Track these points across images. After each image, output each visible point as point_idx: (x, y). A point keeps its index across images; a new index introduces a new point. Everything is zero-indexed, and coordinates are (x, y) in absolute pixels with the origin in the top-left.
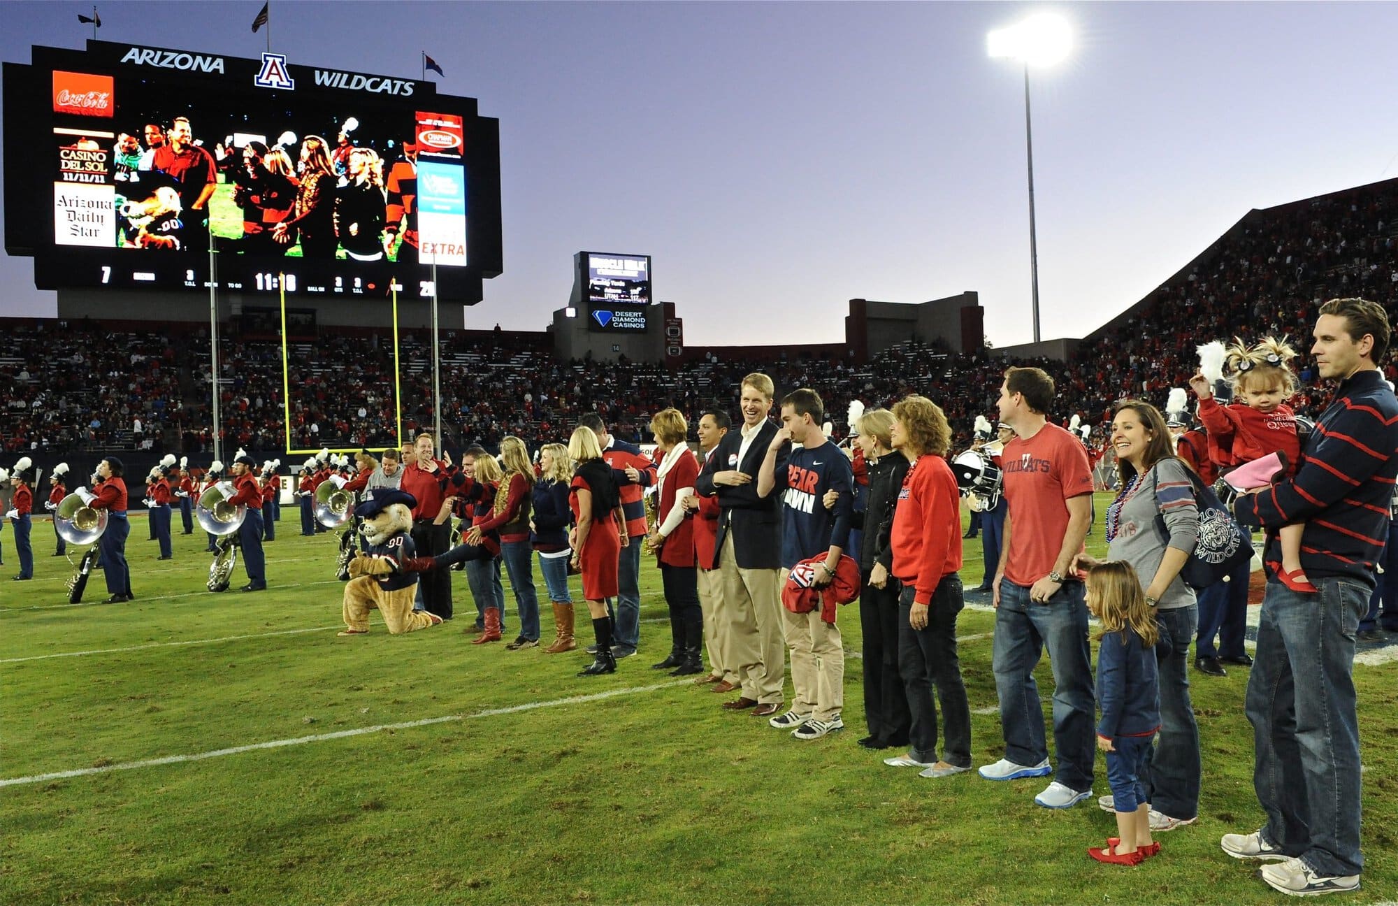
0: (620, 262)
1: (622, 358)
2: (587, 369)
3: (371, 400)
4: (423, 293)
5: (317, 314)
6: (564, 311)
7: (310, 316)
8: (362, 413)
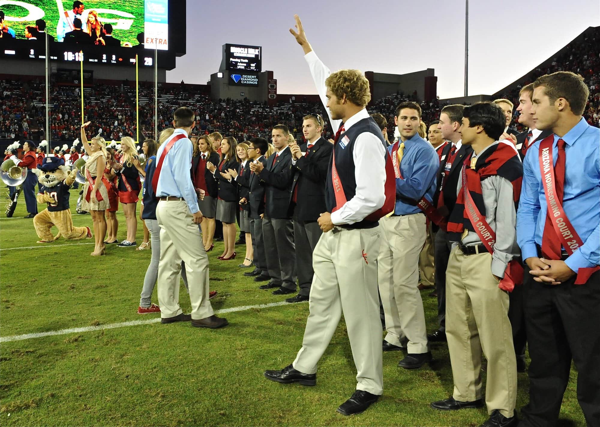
0: (246, 49)
1: (245, 99)
2: (227, 105)
3: (120, 117)
4: (146, 64)
5: (94, 73)
6: (216, 74)
7: (90, 74)
8: (116, 123)
